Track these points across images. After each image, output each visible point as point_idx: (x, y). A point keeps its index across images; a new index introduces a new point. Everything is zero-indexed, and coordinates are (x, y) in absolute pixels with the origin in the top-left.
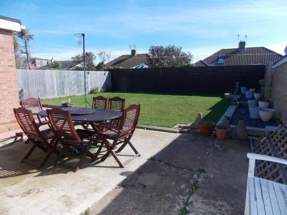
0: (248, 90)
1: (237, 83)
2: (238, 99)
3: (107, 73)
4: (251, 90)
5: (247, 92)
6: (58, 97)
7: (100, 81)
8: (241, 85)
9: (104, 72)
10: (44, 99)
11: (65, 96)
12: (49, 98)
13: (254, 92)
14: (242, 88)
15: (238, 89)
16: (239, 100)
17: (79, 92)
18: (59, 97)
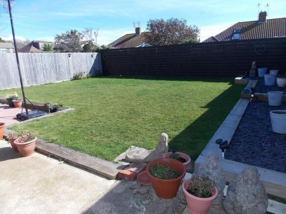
0: (268, 72)
1: (254, 63)
2: (252, 89)
3: (95, 54)
4: (273, 72)
5: (266, 77)
6: (28, 86)
7: (87, 64)
8: (258, 66)
9: (91, 53)
10: (9, 88)
11: (39, 84)
12: (15, 88)
13: (278, 76)
14: (260, 70)
15: (254, 72)
16: (254, 90)
17: (57, 79)
18: (30, 85)
